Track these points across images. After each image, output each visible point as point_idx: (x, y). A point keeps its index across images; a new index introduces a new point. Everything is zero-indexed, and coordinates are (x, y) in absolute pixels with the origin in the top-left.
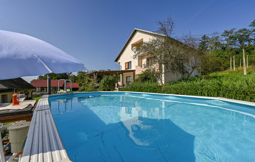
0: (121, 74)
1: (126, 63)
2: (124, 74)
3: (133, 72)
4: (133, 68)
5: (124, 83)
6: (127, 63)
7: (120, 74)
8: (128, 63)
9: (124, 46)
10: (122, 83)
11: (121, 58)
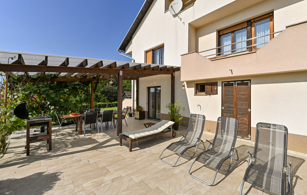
0: (134, 79)
1: (147, 52)
2: (140, 79)
3: (170, 75)
4: (168, 62)
5: (140, 105)
6: (151, 53)
7: (132, 81)
8: (153, 50)
9: (144, 6)
10: (135, 102)
11: (135, 40)
